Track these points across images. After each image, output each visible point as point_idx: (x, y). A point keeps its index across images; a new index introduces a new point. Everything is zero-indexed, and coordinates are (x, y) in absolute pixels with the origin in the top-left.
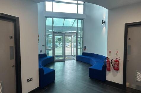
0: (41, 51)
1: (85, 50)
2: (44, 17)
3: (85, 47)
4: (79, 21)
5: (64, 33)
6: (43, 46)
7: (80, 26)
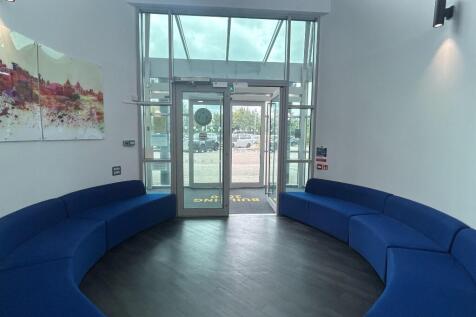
0: (116, 171)
1: (320, 167)
2: (133, 9)
3: (322, 152)
4: (299, 27)
5: (225, 85)
6: (127, 144)
7: (302, 62)
